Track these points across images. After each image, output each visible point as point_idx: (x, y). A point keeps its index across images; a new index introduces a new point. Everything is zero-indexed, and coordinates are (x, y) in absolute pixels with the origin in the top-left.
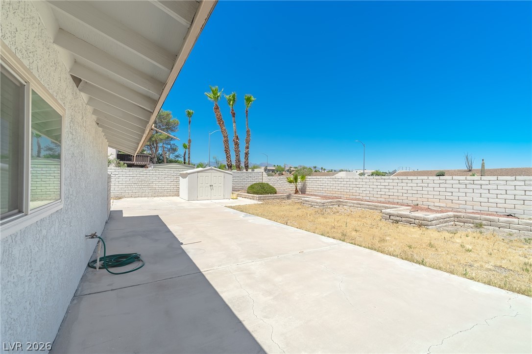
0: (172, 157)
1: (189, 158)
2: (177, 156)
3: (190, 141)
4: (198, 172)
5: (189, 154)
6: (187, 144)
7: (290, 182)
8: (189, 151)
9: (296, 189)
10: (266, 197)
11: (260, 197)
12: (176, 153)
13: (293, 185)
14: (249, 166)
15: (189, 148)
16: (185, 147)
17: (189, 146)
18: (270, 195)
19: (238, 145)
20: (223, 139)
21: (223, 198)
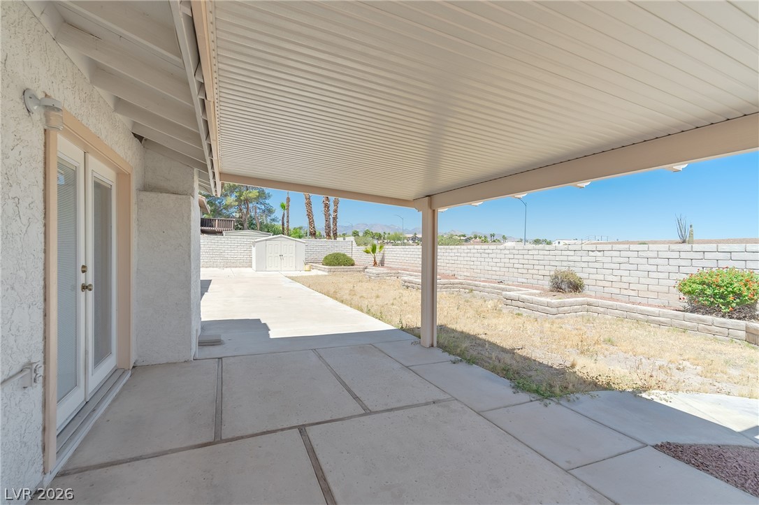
0: (267, 220)
1: (288, 222)
2: (273, 220)
3: (288, 200)
4: (266, 240)
5: (288, 216)
6: (285, 204)
7: (367, 252)
8: (288, 213)
9: (375, 260)
10: (338, 269)
11: (331, 269)
12: (273, 216)
13: (371, 256)
14: (338, 234)
15: (288, 209)
16: (283, 207)
17: (288, 206)
18: (343, 267)
19: (328, 207)
20: (305, 201)
21: (294, 269)
